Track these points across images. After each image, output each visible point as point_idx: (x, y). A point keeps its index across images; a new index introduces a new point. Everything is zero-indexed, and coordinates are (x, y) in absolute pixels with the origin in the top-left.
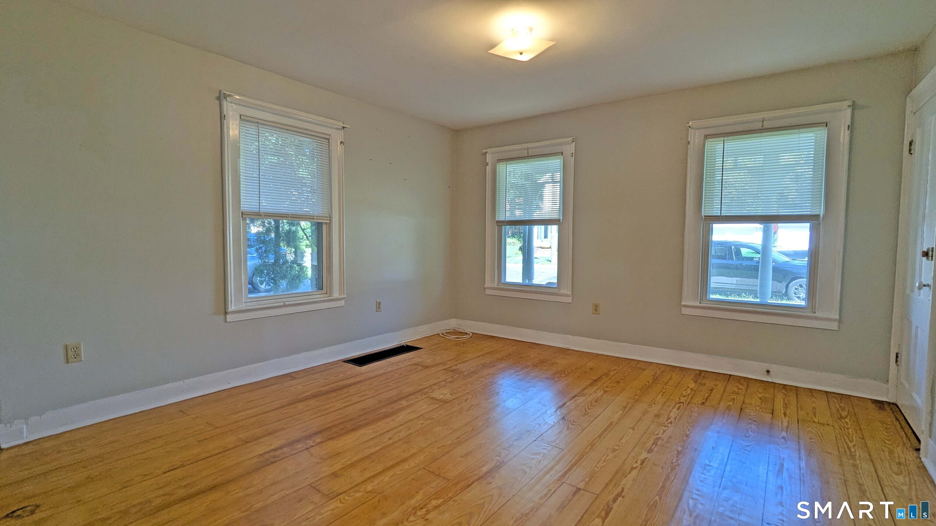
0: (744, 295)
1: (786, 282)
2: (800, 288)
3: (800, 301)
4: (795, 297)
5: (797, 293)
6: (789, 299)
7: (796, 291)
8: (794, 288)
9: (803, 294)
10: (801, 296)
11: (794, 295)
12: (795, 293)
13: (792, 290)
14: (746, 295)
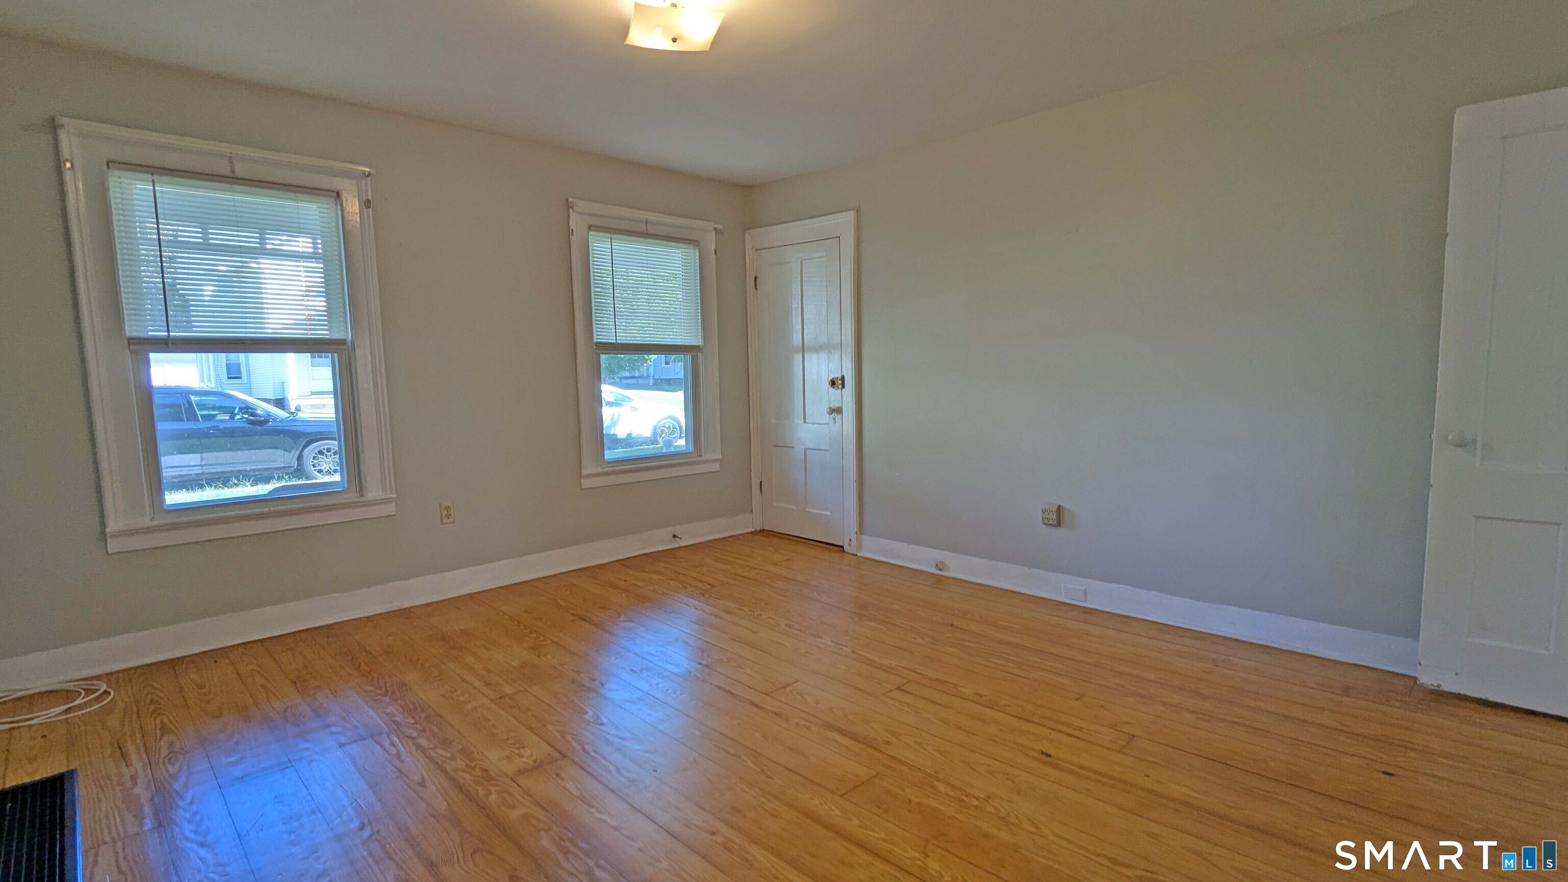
0: (236, 482)
1: (298, 449)
2: (319, 456)
3: (323, 477)
4: (314, 472)
5: (317, 465)
6: (308, 478)
7: (315, 461)
8: (312, 457)
9: (325, 465)
10: (323, 468)
11: (313, 469)
12: (314, 466)
13: (308, 460)
14: (238, 480)
